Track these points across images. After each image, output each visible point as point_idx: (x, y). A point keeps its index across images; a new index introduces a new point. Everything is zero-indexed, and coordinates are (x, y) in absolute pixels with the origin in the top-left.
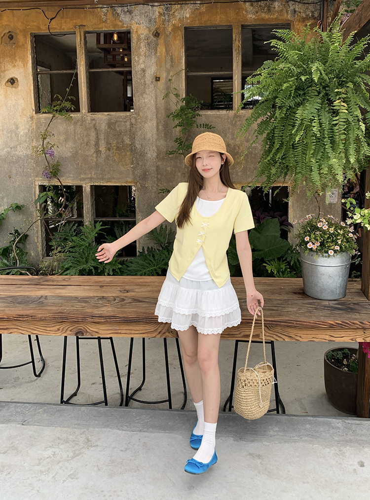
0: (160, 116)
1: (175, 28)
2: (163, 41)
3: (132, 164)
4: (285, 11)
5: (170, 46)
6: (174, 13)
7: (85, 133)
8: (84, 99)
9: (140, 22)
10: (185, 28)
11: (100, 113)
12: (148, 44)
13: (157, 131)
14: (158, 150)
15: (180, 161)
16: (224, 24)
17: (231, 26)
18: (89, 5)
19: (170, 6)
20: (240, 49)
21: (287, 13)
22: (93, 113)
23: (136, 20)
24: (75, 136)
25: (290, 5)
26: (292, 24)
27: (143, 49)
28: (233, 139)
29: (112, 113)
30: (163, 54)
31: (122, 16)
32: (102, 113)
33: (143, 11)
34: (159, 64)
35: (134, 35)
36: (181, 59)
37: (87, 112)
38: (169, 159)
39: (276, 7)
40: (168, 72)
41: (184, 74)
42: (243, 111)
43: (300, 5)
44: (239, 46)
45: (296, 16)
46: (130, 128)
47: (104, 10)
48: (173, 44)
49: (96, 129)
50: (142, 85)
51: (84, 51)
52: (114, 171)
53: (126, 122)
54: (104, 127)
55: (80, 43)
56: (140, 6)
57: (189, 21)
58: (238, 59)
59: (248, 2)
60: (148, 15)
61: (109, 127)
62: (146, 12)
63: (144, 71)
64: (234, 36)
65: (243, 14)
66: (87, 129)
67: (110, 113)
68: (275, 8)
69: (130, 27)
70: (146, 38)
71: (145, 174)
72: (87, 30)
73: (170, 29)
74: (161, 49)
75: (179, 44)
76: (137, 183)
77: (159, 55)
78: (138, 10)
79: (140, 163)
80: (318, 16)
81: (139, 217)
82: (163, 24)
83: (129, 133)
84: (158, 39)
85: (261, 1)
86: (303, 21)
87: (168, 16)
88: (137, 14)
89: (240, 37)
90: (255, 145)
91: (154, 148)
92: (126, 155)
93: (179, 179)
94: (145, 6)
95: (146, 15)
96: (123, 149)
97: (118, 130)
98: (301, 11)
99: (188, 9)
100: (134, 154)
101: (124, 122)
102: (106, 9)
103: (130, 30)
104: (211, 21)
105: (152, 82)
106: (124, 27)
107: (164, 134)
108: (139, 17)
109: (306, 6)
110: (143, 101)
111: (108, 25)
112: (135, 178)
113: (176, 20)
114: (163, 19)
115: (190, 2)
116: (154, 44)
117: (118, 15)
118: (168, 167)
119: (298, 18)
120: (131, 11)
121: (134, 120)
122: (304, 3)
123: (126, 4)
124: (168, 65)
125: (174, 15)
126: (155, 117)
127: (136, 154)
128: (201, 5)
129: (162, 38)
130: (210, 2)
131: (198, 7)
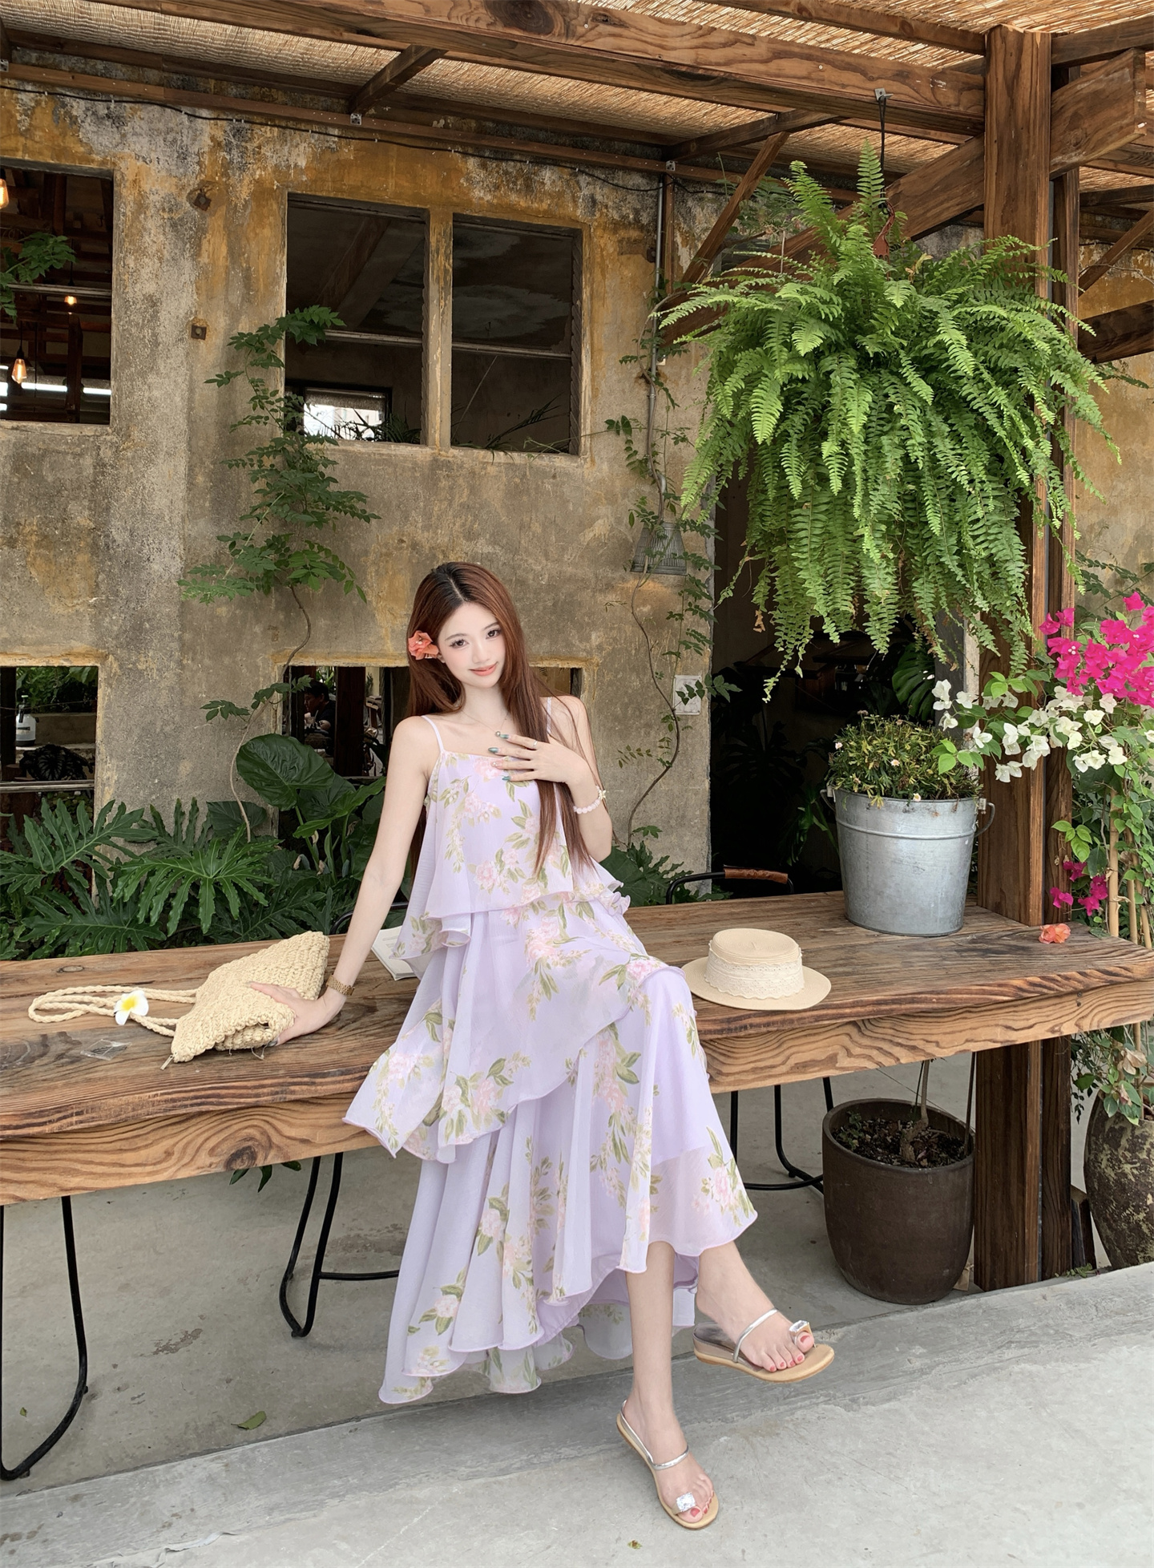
0: (201, 443)
1: (261, 193)
2: (221, 223)
3: (93, 594)
4: (568, 196)
5: (244, 242)
6: (259, 147)
9: (149, 155)
10: (293, 197)
12: (174, 226)
13: (189, 489)
14: (187, 550)
16: (406, 204)
17: (424, 213)
19: (247, 126)
20: (450, 278)
21: (575, 201)
23: (138, 147)
25: (583, 184)
26: (585, 234)
27: (155, 237)
31: (88, 128)
33: (161, 126)
34: (205, 284)
35: (124, 192)
36: (275, 281)
39: (548, 182)
40: (234, 316)
42: (456, 452)
43: (606, 190)
44: (446, 271)
45: (598, 215)
46: (95, 474)
47: (23, 96)
48: (252, 235)
50: (145, 346)
52: (23, 616)
53: (81, 455)
56: (150, 108)
57: (305, 179)
58: (442, 303)
59: (473, 155)
60: (175, 141)
61: (16, 469)
62: (169, 131)
63: (153, 302)
64: (433, 240)
65: (461, 186)
68: (543, 183)
69: (114, 164)
70: (166, 205)
71: (138, 628)
73: (244, 192)
75: (273, 240)
76: (106, 657)
77: (207, 261)
78: (143, 118)
79: (124, 592)
80: (649, 224)
81: (109, 774)
82: (225, 174)
83: (89, 491)
84: (206, 214)
85: (507, 160)
86: (615, 231)
87: (243, 153)
88: (138, 130)
89: (448, 245)
90: (490, 549)
91: (176, 543)
92: (73, 564)
93: (255, 646)
94: (169, 110)
95: (170, 138)
96: (64, 544)
97: (50, 479)
98: (610, 204)
99: (304, 145)
100: (102, 562)
101: (75, 455)
102: (32, 95)
103: (111, 174)
104: (369, 188)
105: (181, 340)
106: (93, 161)
107: (211, 502)
108: (145, 140)
109: (621, 192)
110: (146, 394)
111: (37, 146)
112: (100, 638)
113: (265, 168)
114: (224, 158)
115: (308, 127)
116: (191, 229)
117: (74, 120)
118: (219, 606)
119: (601, 221)
120: (118, 117)
121: (109, 453)
122: (617, 185)
123: (103, 93)
124: (236, 297)
125: (259, 153)
126: (184, 446)
127: (110, 560)
128: (344, 142)
129: (219, 213)
130: (367, 136)
131: (334, 146)
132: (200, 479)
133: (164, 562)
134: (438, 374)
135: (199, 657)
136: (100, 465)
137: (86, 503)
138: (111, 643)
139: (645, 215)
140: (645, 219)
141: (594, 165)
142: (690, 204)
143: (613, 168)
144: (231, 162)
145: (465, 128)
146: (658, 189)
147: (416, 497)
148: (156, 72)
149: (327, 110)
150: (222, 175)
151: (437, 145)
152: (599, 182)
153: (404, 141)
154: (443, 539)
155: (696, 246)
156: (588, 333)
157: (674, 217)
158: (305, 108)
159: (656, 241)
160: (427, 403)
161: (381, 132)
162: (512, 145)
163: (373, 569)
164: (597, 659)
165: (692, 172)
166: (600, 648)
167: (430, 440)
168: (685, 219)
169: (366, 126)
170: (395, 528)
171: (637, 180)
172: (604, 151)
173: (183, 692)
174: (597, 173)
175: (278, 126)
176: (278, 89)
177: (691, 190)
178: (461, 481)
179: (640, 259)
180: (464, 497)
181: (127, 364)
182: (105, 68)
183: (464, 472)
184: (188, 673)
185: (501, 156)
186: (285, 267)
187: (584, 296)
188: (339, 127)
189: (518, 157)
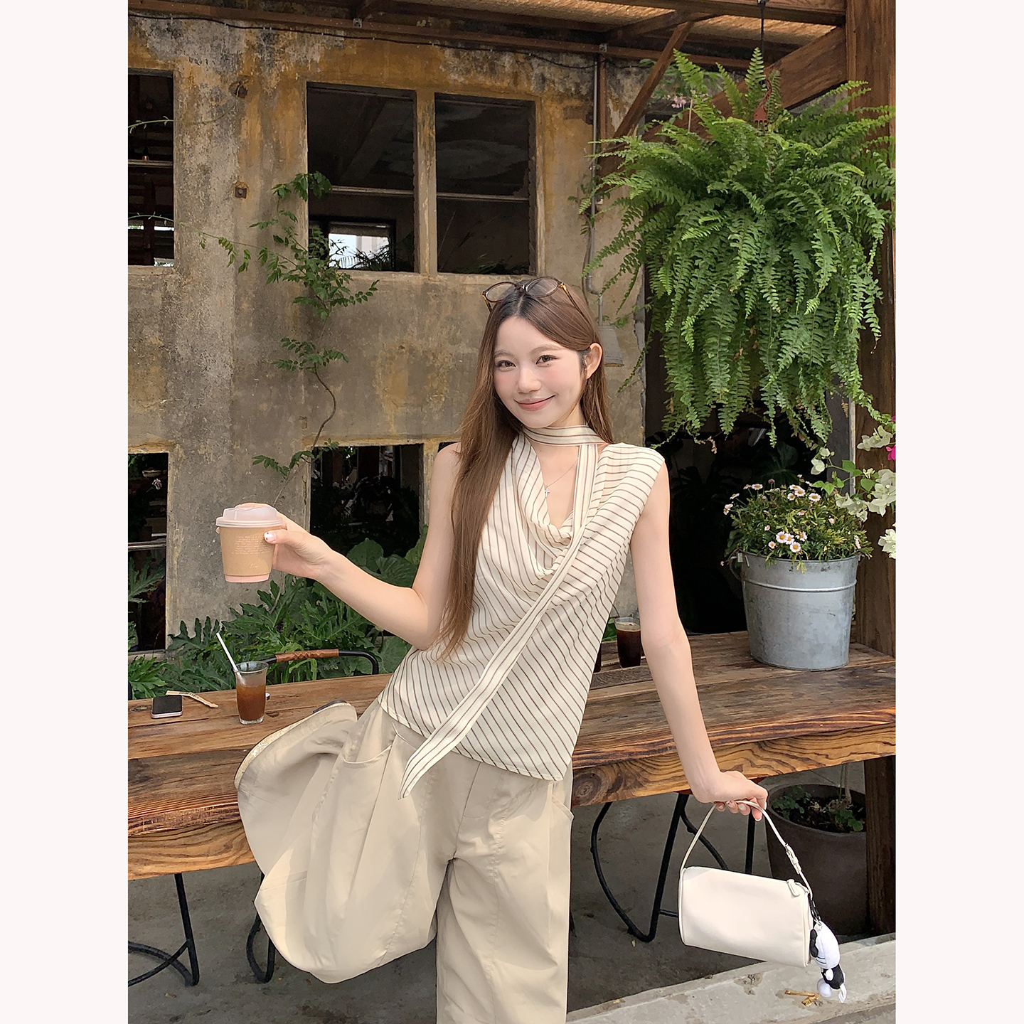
0: (244, 278)
1: (286, 83)
2: (256, 107)
3: (164, 397)
4: (523, 76)
5: (274, 122)
6: (284, 48)
9: (199, 58)
10: (310, 85)
12: (220, 111)
13: (236, 314)
14: (236, 360)
15: (294, 386)
16: (398, 87)
17: (411, 93)
19: (274, 32)
20: (434, 144)
21: (529, 79)
23: (191, 53)
25: (535, 66)
26: (537, 104)
27: (205, 120)
28: (421, 336)
30: (257, 137)
31: (154, 40)
33: (208, 35)
34: (244, 156)
35: (182, 87)
36: (300, 152)
38: (265, 383)
39: (507, 65)
40: (268, 179)
42: (441, 277)
43: (553, 69)
44: (430, 138)
45: (546, 89)
46: (164, 305)
48: (280, 115)
50: (200, 205)
56: (200, 22)
58: (428, 163)
59: (449, 47)
60: (219, 46)
62: (215, 38)
63: (205, 170)
64: (420, 114)
65: (440, 71)
68: (504, 66)
69: (174, 66)
70: (213, 96)
71: (198, 422)
73: (273, 83)
74: (252, 125)
75: (296, 119)
76: (174, 446)
77: (246, 137)
78: (194, 30)
79: (187, 395)
80: (588, 93)
81: (177, 536)
82: (258, 70)
83: (159, 318)
84: (242, 100)
85: (475, 49)
86: (561, 101)
87: (272, 52)
88: (191, 39)
89: (431, 118)
90: (470, 350)
91: (228, 356)
92: (150, 374)
93: (289, 433)
94: (215, 23)
95: (215, 44)
96: (141, 359)
98: (556, 80)
99: (317, 44)
100: (170, 372)
101: (150, 291)
103: (171, 73)
104: (369, 76)
105: (228, 199)
106: (157, 64)
107: (253, 323)
108: (196, 47)
109: (564, 71)
112: (170, 431)
113: (288, 64)
114: (257, 57)
115: (321, 31)
116: (233, 113)
117: (142, 35)
118: (261, 403)
119: (549, 93)
120: (176, 30)
121: (174, 287)
122: (561, 65)
123: (164, 13)
124: (269, 163)
125: (283, 52)
126: (231, 282)
127: (176, 370)
128: (348, 40)
129: (254, 100)
130: (367, 35)
131: (341, 44)
132: (245, 306)
133: (218, 370)
134: (426, 218)
135: (246, 443)
136: (167, 297)
137: (157, 327)
138: (178, 434)
139: (584, 87)
140: (584, 91)
141: (543, 51)
142: (619, 76)
143: (558, 52)
144: (263, 60)
145: (442, 26)
146: (593, 66)
147: (412, 313)
149: (335, 16)
150: (256, 70)
151: (420, 40)
152: (547, 63)
153: (396, 38)
154: (433, 344)
155: (625, 110)
156: (541, 182)
157: (607, 88)
158: (318, 16)
159: (593, 108)
160: (418, 241)
161: (378, 32)
162: (479, 38)
163: (380, 370)
165: (621, 52)
167: (421, 270)
168: (615, 89)
169: (366, 28)
170: (397, 338)
171: (578, 60)
172: (550, 38)
173: (234, 471)
174: (546, 56)
175: (298, 31)
177: (620, 66)
178: (446, 299)
179: (581, 122)
180: (448, 312)
181: (187, 218)
183: (447, 293)
184: (237, 456)
185: (471, 46)
186: (306, 140)
187: (538, 153)
188: (344, 29)
189: (483, 47)
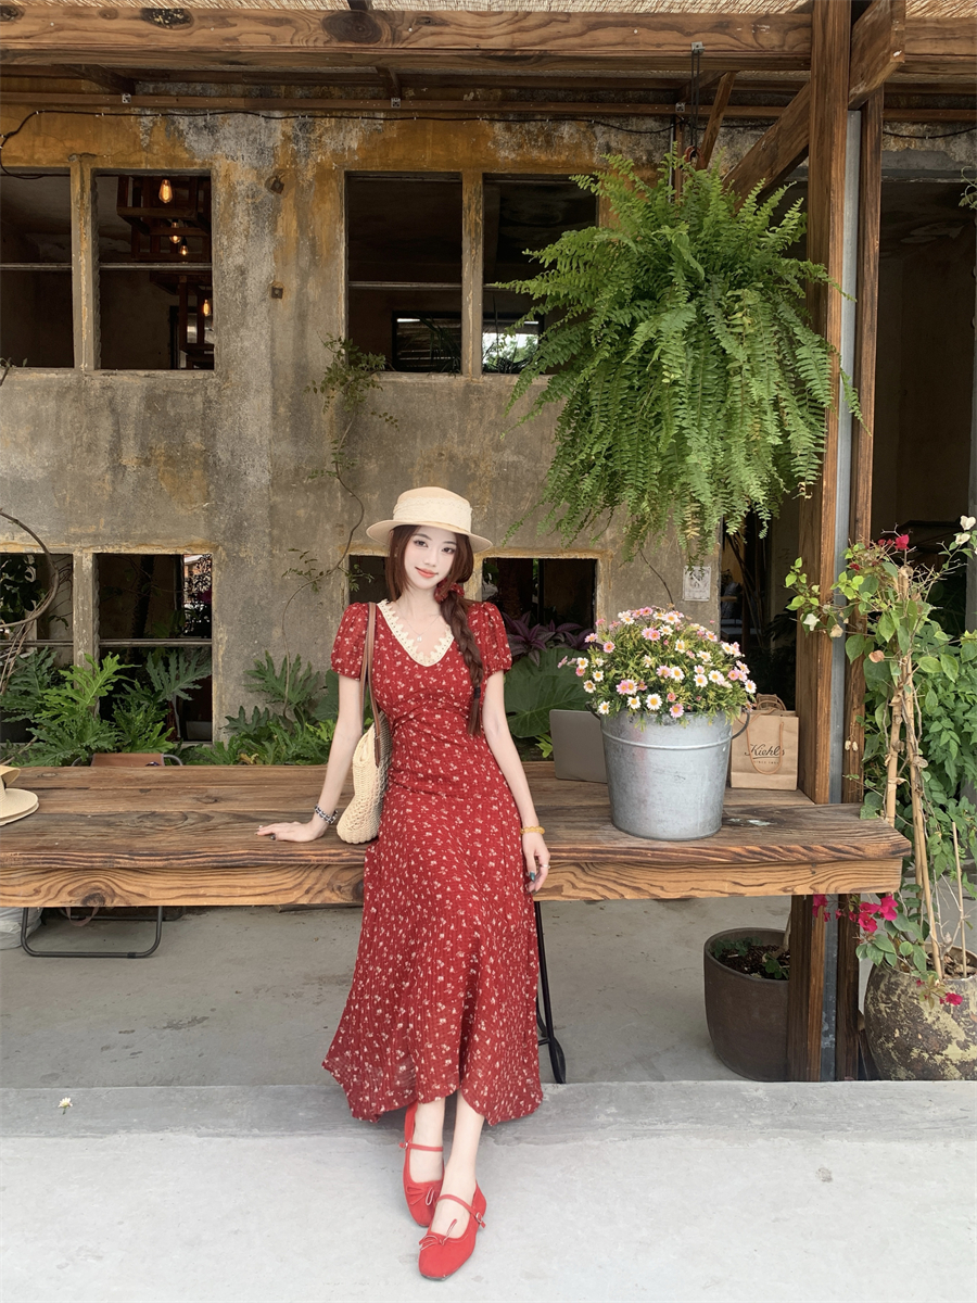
0: (281, 382)
1: (323, 174)
2: (291, 202)
3: (206, 500)
4: (585, 146)
5: (310, 216)
6: (320, 136)
7: (86, 420)
8: (85, 337)
9: (235, 153)
10: (349, 176)
11: (127, 371)
12: (256, 208)
13: (274, 418)
14: (274, 465)
15: (330, 493)
16: (442, 170)
17: (458, 175)
18: (107, 105)
19: (311, 120)
20: (480, 230)
21: (591, 150)
22: (110, 371)
23: (227, 149)
24: (58, 427)
25: (599, 134)
27: (242, 219)
28: (461, 443)
29: (158, 372)
31: (191, 137)
32: (132, 372)
33: (244, 129)
34: (280, 255)
35: (219, 186)
36: (336, 246)
37: (92, 367)
38: (303, 489)
39: (566, 135)
40: (304, 277)
41: (343, 284)
42: (486, 378)
43: (620, 137)
44: (477, 224)
46: (205, 409)
47: (144, 120)
48: (316, 209)
49: (113, 410)
50: (237, 307)
51: (89, 218)
52: (157, 517)
53: (193, 394)
54: (135, 405)
55: (82, 198)
56: (236, 115)
57: (357, 158)
58: (474, 252)
59: (499, 121)
60: (255, 139)
61: (148, 407)
62: (250, 133)
63: (242, 271)
64: (465, 198)
65: (488, 149)
66: (92, 411)
67: (153, 372)
68: (562, 138)
69: (211, 164)
70: (250, 193)
71: (239, 526)
72: (100, 167)
73: (309, 175)
74: (288, 221)
75: (333, 212)
76: (217, 547)
77: (281, 234)
78: (231, 125)
79: (228, 499)
81: (221, 635)
82: (294, 162)
83: (201, 422)
84: (280, 196)
85: (529, 121)
87: (307, 144)
88: (228, 135)
89: (478, 202)
90: (515, 458)
91: (265, 460)
92: (191, 477)
93: (326, 540)
94: (250, 116)
95: (251, 137)
96: (184, 463)
97: (172, 414)
98: (624, 148)
99: (355, 130)
100: (212, 476)
101: (189, 395)
102: (151, 118)
103: (209, 173)
104: (410, 160)
105: (264, 300)
106: (195, 164)
107: (290, 428)
108: (232, 143)
109: (635, 137)
110: (239, 345)
111: (155, 157)
112: (212, 534)
113: (325, 154)
114: (293, 149)
115: (359, 114)
116: (269, 209)
117: (181, 133)
118: (299, 509)
120: (213, 126)
121: (214, 392)
122: (630, 131)
123: (201, 109)
124: (305, 261)
125: (320, 141)
126: (268, 384)
127: (217, 474)
128: (388, 123)
129: (290, 194)
130: (409, 115)
131: (380, 127)
132: (282, 410)
133: (257, 475)
134: (469, 314)
135: (284, 548)
136: (208, 402)
137: (198, 431)
138: (220, 537)
139: (657, 155)
140: (657, 159)
141: (609, 116)
143: (627, 116)
144: (299, 151)
145: (492, 98)
146: (669, 129)
147: (452, 418)
148: (240, 86)
149: (374, 98)
150: (292, 164)
151: (467, 115)
152: (613, 130)
153: (438, 116)
154: (475, 451)
158: (355, 99)
161: (419, 111)
162: (531, 107)
163: (418, 478)
164: (611, 551)
165: (701, 110)
166: (614, 542)
167: (464, 369)
169: (404, 108)
171: (650, 124)
172: (619, 102)
173: (273, 575)
174: (613, 122)
175: (335, 117)
176: (334, 86)
177: (702, 127)
178: (489, 402)
180: (492, 415)
181: (225, 321)
182: (203, 89)
183: (492, 395)
184: (276, 560)
185: (524, 118)
186: (343, 234)
188: (384, 111)
189: (539, 117)
